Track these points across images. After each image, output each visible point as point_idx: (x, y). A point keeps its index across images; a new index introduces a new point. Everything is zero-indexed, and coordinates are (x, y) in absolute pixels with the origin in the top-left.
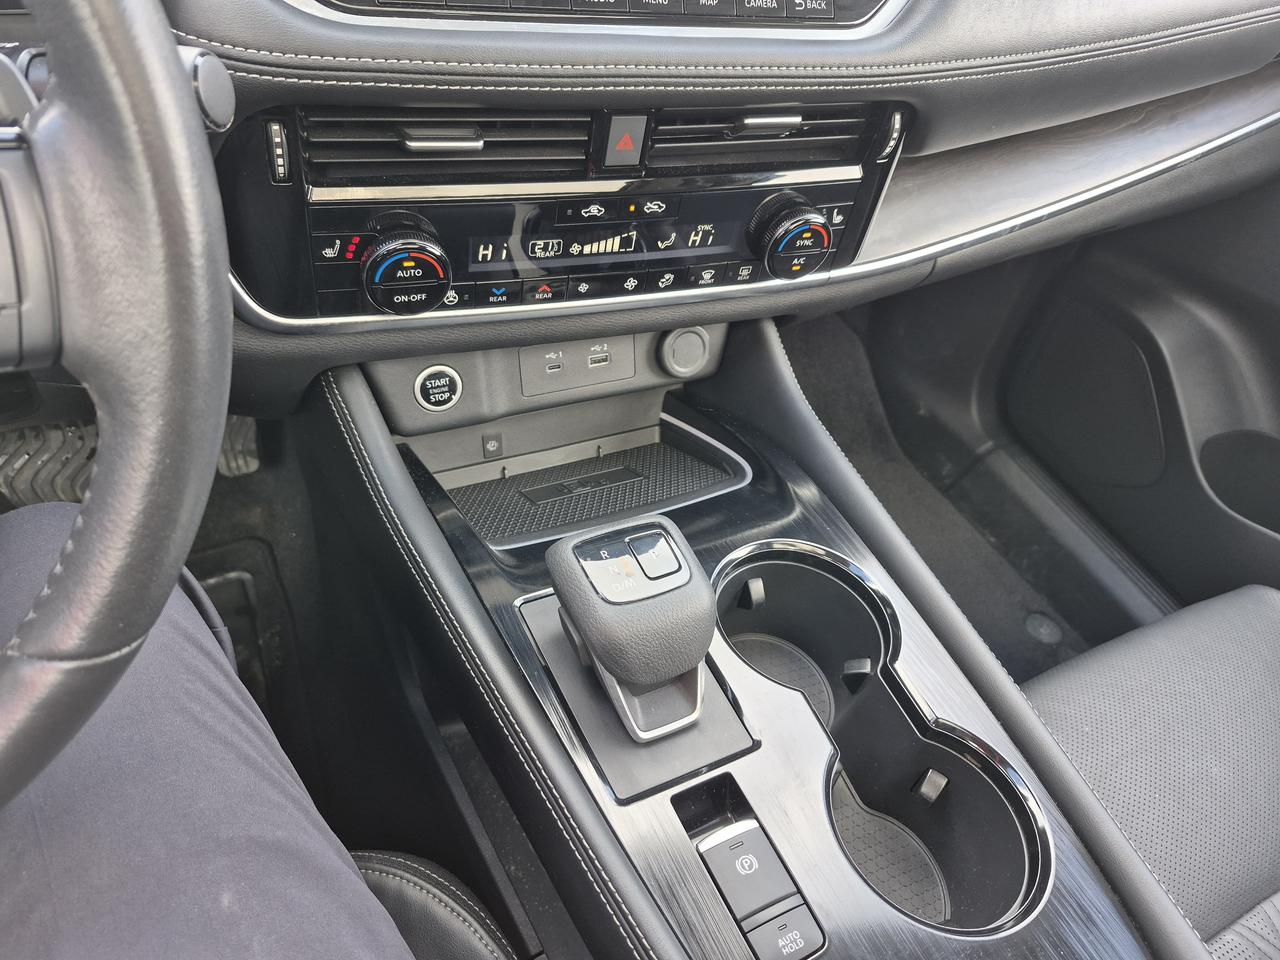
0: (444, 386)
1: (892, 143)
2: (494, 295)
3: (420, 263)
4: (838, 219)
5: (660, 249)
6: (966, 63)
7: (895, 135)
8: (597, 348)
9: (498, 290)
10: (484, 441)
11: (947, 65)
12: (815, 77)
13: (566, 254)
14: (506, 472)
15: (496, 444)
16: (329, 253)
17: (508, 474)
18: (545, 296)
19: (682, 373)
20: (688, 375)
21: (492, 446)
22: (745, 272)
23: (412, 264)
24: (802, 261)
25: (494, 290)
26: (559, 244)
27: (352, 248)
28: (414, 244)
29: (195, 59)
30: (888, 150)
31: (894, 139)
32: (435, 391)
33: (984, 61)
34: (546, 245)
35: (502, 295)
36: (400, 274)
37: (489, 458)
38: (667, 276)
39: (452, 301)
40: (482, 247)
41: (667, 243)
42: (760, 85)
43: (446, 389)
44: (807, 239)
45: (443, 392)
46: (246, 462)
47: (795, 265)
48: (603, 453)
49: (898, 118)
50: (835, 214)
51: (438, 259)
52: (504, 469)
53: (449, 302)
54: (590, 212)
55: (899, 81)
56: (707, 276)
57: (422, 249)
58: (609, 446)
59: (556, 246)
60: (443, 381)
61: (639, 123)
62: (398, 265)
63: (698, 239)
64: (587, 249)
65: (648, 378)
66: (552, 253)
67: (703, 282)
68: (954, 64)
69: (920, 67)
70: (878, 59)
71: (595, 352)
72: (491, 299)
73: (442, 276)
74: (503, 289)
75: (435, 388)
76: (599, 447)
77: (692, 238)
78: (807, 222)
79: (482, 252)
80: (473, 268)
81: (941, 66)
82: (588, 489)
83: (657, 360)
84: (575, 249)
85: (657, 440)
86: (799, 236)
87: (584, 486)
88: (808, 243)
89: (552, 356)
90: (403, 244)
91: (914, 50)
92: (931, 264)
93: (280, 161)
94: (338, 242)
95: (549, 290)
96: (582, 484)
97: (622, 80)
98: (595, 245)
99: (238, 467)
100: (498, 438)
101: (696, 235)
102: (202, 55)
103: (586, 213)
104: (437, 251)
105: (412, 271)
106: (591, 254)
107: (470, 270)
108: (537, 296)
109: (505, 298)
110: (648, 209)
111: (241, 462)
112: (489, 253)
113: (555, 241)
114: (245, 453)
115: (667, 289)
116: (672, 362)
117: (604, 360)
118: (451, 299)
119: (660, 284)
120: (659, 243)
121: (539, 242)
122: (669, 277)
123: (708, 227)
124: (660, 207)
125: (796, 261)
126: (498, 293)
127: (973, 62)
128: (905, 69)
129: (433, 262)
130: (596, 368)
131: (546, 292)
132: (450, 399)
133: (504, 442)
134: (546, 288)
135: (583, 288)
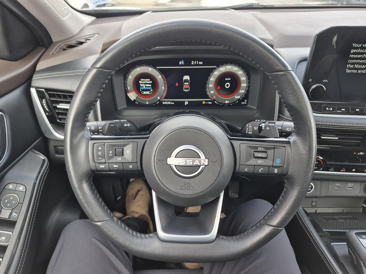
2: (331, 169)
3: (318, 161)
8: (350, 184)
10: (312, 202)
14: (317, 211)
17: (317, 212)
18: (343, 171)
21: (314, 204)
25: (331, 168)
35: (333, 169)
37: (313, 206)
39: (321, 169)
43: (310, 188)
48: (344, 212)
52: (316, 210)
57: (318, 158)
58: (346, 210)
71: (349, 185)
72: (330, 170)
73: (322, 164)
74: (333, 168)
76: (343, 210)
82: (343, 220)
85: (361, 211)
87: (342, 219)
89: (337, 184)
96: (341, 219)
99: (234, 196)
100: (316, 202)
104: (322, 158)
108: (341, 171)
109: (333, 170)
111: (234, 194)
114: (236, 193)
117: (352, 188)
129: (321, 161)
130: (348, 189)
131: (344, 170)
132: (311, 191)
133: (317, 203)
134: (344, 169)
135: (354, 170)
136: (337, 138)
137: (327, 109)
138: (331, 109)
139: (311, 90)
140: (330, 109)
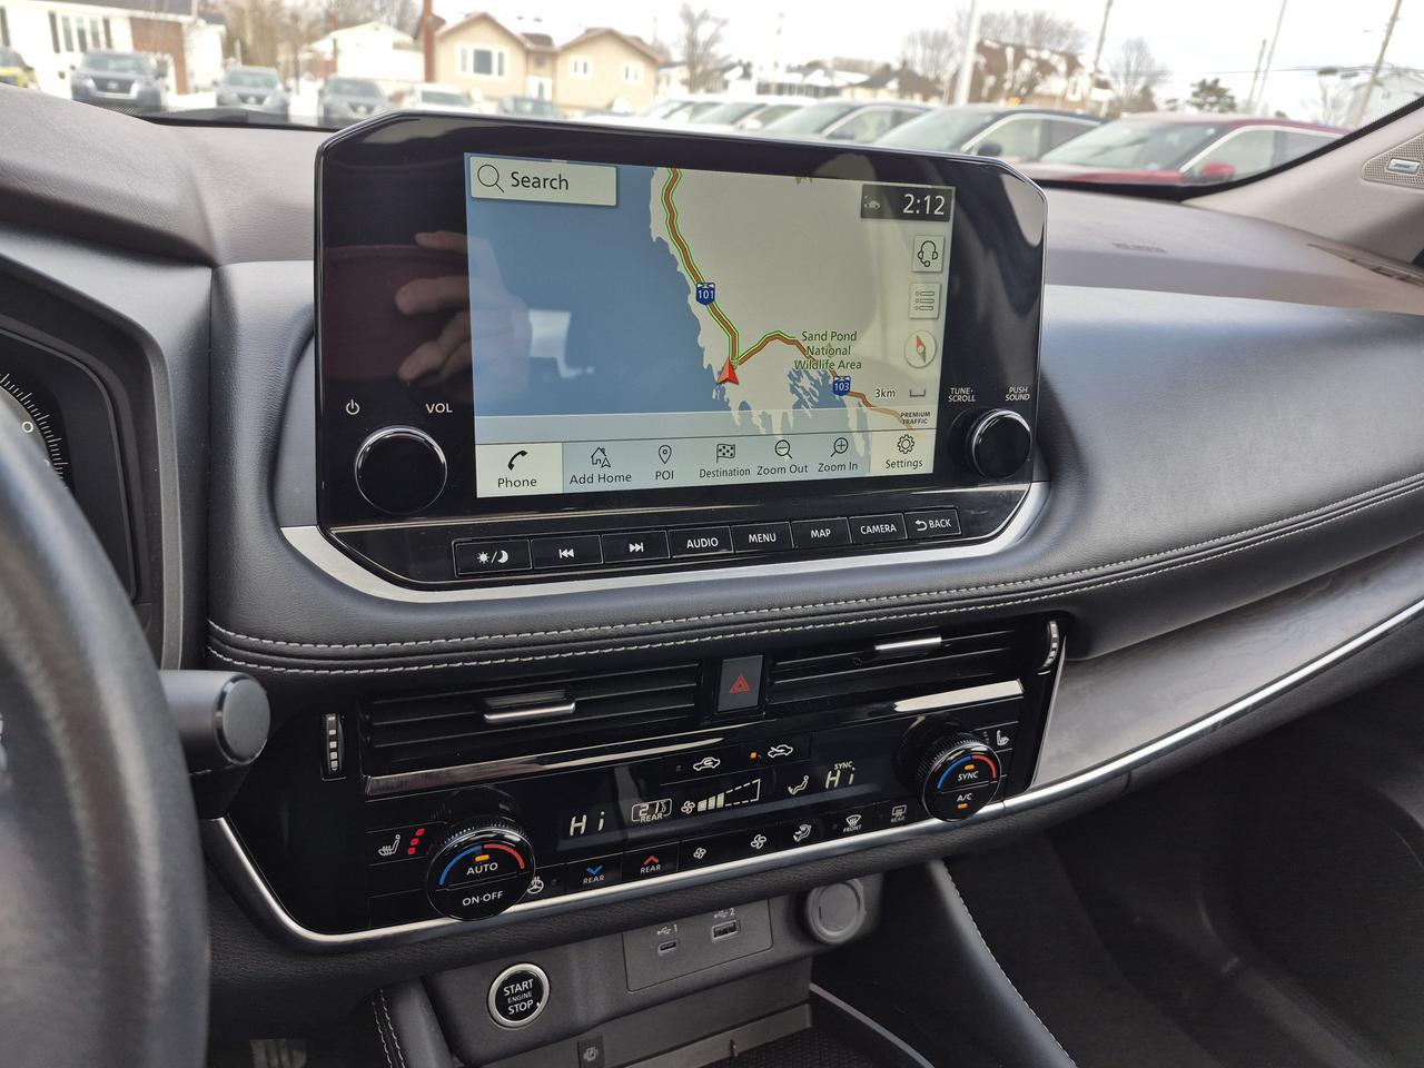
0: (526, 991)
1: (1053, 654)
2: (589, 875)
3: (495, 855)
4: (1003, 741)
5: (790, 796)
6: (1122, 565)
7: (1055, 645)
8: (721, 914)
9: (594, 869)
10: (580, 1049)
11: (1101, 570)
12: (952, 600)
13: (677, 814)
15: (596, 1052)
16: (386, 851)
18: (653, 868)
19: (832, 938)
20: (841, 940)
22: (899, 813)
23: (487, 857)
24: (968, 796)
25: (589, 870)
26: (667, 804)
27: (414, 842)
28: (491, 832)
29: (226, 685)
30: (1049, 661)
31: (1054, 649)
32: (515, 999)
33: (1142, 560)
34: (653, 806)
35: (598, 874)
36: (471, 871)
38: (803, 828)
39: (537, 890)
40: (574, 819)
41: (798, 788)
42: (888, 615)
43: (529, 994)
44: (970, 771)
45: (526, 1000)
46: (291, 1058)
47: (961, 803)
48: (737, 1049)
49: (1053, 626)
50: (998, 736)
51: (518, 846)
53: (533, 891)
54: (703, 765)
55: (1049, 593)
56: (853, 821)
57: (500, 838)
58: (744, 1040)
59: (664, 807)
60: (525, 985)
61: (755, 664)
62: (470, 861)
63: (837, 779)
64: (702, 806)
65: (789, 948)
66: (660, 816)
67: (848, 829)
68: (1108, 568)
69: (1071, 576)
70: (1021, 573)
71: (720, 920)
72: (585, 881)
73: (522, 867)
74: (601, 867)
75: (515, 995)
76: (732, 1043)
77: (829, 778)
78: (968, 752)
79: (574, 824)
80: (563, 846)
81: (1093, 571)
83: (799, 924)
84: (688, 807)
85: (809, 1025)
86: (961, 769)
88: (971, 776)
89: (665, 931)
90: (477, 835)
91: (1059, 559)
92: (1125, 777)
93: (334, 755)
94: (398, 837)
95: (657, 861)
97: (732, 627)
98: (712, 801)
100: (598, 1043)
101: (834, 775)
102: (234, 680)
103: (698, 767)
104: (517, 837)
105: (486, 866)
106: (707, 811)
107: (559, 849)
108: (642, 870)
109: (602, 877)
110: (773, 754)
112: (583, 825)
113: (663, 801)
115: (804, 843)
116: (820, 926)
117: (732, 929)
118: (535, 887)
119: (795, 838)
120: (790, 790)
121: (643, 805)
122: (805, 828)
123: (846, 765)
124: (787, 751)
125: (960, 798)
126: (594, 872)
127: (1129, 563)
128: (1054, 579)
129: (512, 851)
130: (722, 942)
131: (652, 864)
132: (534, 1008)
133: (606, 1048)
134: (652, 858)
135: (700, 853)
136: (572, 706)
137: (483, 558)
138: (505, 558)
139: (359, 462)
140: (500, 556)
